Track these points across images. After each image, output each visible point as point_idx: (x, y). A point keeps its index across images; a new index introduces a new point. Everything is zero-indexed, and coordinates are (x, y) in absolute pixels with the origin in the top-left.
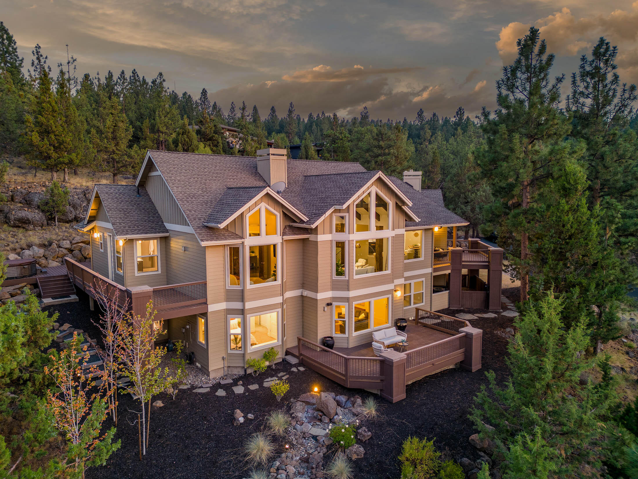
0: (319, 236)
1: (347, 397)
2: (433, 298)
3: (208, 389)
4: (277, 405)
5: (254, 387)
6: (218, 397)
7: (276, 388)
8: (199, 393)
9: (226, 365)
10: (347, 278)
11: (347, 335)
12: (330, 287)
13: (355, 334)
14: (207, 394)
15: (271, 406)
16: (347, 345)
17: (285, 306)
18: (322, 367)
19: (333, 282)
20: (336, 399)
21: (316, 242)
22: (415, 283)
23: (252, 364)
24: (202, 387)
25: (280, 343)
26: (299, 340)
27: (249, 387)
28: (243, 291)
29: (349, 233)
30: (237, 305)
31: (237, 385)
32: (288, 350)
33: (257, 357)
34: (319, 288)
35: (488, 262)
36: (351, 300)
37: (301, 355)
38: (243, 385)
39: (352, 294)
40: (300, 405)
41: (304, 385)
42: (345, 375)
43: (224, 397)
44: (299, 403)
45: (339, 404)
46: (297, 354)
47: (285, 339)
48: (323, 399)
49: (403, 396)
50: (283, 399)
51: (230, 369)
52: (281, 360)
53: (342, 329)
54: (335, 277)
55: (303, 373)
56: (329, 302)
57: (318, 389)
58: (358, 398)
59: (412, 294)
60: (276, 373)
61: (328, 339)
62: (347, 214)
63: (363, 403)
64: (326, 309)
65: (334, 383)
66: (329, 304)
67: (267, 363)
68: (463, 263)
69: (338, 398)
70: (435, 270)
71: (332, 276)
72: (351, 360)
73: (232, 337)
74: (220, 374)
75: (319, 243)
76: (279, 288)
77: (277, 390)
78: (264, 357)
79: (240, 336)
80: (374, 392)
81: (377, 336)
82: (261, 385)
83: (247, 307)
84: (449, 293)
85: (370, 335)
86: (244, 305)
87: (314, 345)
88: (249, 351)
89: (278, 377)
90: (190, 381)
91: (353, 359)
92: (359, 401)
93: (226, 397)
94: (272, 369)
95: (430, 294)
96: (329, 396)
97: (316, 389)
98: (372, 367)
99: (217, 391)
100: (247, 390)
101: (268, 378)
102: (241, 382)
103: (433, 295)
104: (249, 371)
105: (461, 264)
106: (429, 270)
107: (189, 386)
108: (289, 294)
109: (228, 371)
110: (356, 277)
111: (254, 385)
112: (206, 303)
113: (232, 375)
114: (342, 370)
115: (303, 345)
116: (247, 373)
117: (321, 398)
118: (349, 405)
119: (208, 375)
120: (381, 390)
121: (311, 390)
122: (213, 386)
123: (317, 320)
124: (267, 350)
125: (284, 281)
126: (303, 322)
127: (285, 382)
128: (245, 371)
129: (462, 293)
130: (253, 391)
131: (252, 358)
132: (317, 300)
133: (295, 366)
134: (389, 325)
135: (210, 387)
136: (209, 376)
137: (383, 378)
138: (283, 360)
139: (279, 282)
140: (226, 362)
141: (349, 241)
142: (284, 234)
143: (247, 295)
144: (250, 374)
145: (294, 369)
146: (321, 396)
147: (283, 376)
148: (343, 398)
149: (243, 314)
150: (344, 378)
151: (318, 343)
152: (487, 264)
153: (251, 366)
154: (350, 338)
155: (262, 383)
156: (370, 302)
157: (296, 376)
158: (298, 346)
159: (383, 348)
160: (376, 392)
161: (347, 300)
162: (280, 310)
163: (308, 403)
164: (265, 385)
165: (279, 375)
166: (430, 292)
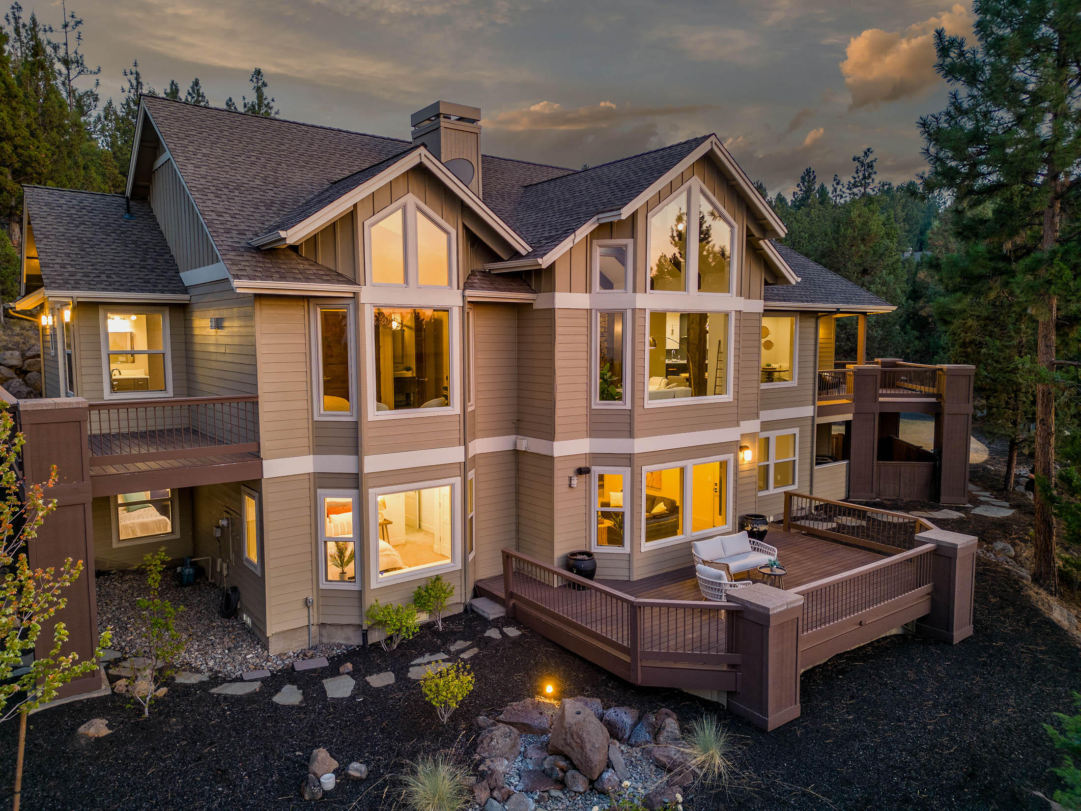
0: (557, 294)
1: (635, 713)
2: (815, 474)
3: (257, 686)
4: (439, 734)
5: (381, 680)
6: (276, 707)
7: (437, 685)
8: (226, 698)
9: (314, 620)
10: (628, 406)
11: (627, 549)
12: (584, 427)
13: (647, 546)
14: (250, 698)
15: (421, 737)
16: (626, 573)
17: (471, 474)
18: (566, 628)
19: (593, 414)
20: (606, 717)
21: (551, 312)
22: (778, 438)
23: (380, 617)
24: (240, 679)
25: (459, 566)
26: (507, 557)
27: (368, 679)
28: (356, 427)
29: (634, 291)
30: (342, 463)
31: (339, 674)
32: (480, 585)
33: (395, 600)
34: (558, 429)
35: (938, 396)
36: (637, 461)
37: (511, 595)
38: (352, 674)
39: (641, 445)
40: (505, 735)
41: (517, 677)
42: (630, 651)
43: (292, 707)
44: (501, 729)
45: (614, 732)
46: (502, 595)
47: (471, 557)
48: (570, 718)
49: (794, 711)
50: (455, 717)
51: (324, 632)
52: (461, 609)
53: (615, 537)
54: (598, 404)
55: (515, 642)
56: (582, 464)
57: (555, 686)
58: (667, 715)
59: (772, 462)
60: (444, 644)
61: (579, 557)
62: (629, 242)
63: (682, 730)
64: (575, 482)
65: (600, 670)
66: (582, 471)
67: (423, 617)
68: (881, 399)
69: (612, 714)
70: (822, 411)
71: (589, 400)
72: (648, 611)
73: (332, 548)
74: (299, 643)
75: (558, 314)
76: (456, 426)
77: (438, 693)
78: (415, 601)
79: (351, 547)
80: (708, 697)
81: (704, 550)
82: (401, 672)
83: (367, 469)
84: (849, 467)
85: (688, 547)
86: (360, 464)
87: (545, 569)
88: (374, 585)
89: (448, 652)
90: (211, 663)
91: (652, 605)
92: (672, 724)
93: (299, 708)
94: (436, 633)
95: (808, 466)
96: (588, 711)
97: (550, 689)
98: (697, 629)
99: (277, 691)
100: (362, 688)
101: (423, 655)
102: (349, 666)
103: (816, 468)
104: (375, 637)
105: (876, 400)
106: (808, 411)
107: (205, 677)
108: (482, 445)
109: (321, 635)
110: (649, 404)
111: (382, 675)
112: (257, 456)
113: (331, 647)
114: (621, 636)
115: (518, 573)
116: (370, 642)
117: (562, 717)
118: (644, 735)
119: (265, 647)
120: (730, 694)
121: (535, 691)
122: (273, 675)
123: (552, 510)
124: (423, 583)
125: (470, 409)
126: (518, 516)
127: (464, 667)
128: (365, 635)
129: (878, 465)
130: (378, 690)
131: (382, 602)
132: (552, 458)
133: (497, 623)
134: (729, 527)
135: (264, 680)
136: (267, 649)
137: (736, 658)
138: (466, 610)
139: (455, 408)
140: (314, 612)
141: (634, 310)
142: (468, 285)
143: (367, 436)
144: (377, 645)
145: (493, 633)
146: (563, 709)
147: (463, 651)
148: (624, 716)
149: (357, 488)
150: (627, 659)
151: (556, 564)
152: (934, 400)
153: (380, 623)
154: (636, 557)
155: (406, 668)
156: (682, 470)
157: (497, 651)
158: (505, 576)
159: (725, 580)
160: (715, 699)
161: (628, 460)
162: (458, 481)
163: (525, 728)
164: (414, 673)
165: (453, 648)
166: (809, 461)
